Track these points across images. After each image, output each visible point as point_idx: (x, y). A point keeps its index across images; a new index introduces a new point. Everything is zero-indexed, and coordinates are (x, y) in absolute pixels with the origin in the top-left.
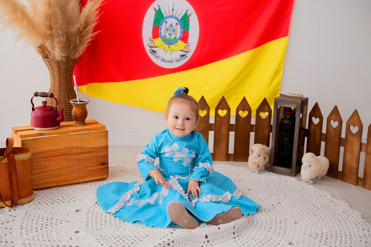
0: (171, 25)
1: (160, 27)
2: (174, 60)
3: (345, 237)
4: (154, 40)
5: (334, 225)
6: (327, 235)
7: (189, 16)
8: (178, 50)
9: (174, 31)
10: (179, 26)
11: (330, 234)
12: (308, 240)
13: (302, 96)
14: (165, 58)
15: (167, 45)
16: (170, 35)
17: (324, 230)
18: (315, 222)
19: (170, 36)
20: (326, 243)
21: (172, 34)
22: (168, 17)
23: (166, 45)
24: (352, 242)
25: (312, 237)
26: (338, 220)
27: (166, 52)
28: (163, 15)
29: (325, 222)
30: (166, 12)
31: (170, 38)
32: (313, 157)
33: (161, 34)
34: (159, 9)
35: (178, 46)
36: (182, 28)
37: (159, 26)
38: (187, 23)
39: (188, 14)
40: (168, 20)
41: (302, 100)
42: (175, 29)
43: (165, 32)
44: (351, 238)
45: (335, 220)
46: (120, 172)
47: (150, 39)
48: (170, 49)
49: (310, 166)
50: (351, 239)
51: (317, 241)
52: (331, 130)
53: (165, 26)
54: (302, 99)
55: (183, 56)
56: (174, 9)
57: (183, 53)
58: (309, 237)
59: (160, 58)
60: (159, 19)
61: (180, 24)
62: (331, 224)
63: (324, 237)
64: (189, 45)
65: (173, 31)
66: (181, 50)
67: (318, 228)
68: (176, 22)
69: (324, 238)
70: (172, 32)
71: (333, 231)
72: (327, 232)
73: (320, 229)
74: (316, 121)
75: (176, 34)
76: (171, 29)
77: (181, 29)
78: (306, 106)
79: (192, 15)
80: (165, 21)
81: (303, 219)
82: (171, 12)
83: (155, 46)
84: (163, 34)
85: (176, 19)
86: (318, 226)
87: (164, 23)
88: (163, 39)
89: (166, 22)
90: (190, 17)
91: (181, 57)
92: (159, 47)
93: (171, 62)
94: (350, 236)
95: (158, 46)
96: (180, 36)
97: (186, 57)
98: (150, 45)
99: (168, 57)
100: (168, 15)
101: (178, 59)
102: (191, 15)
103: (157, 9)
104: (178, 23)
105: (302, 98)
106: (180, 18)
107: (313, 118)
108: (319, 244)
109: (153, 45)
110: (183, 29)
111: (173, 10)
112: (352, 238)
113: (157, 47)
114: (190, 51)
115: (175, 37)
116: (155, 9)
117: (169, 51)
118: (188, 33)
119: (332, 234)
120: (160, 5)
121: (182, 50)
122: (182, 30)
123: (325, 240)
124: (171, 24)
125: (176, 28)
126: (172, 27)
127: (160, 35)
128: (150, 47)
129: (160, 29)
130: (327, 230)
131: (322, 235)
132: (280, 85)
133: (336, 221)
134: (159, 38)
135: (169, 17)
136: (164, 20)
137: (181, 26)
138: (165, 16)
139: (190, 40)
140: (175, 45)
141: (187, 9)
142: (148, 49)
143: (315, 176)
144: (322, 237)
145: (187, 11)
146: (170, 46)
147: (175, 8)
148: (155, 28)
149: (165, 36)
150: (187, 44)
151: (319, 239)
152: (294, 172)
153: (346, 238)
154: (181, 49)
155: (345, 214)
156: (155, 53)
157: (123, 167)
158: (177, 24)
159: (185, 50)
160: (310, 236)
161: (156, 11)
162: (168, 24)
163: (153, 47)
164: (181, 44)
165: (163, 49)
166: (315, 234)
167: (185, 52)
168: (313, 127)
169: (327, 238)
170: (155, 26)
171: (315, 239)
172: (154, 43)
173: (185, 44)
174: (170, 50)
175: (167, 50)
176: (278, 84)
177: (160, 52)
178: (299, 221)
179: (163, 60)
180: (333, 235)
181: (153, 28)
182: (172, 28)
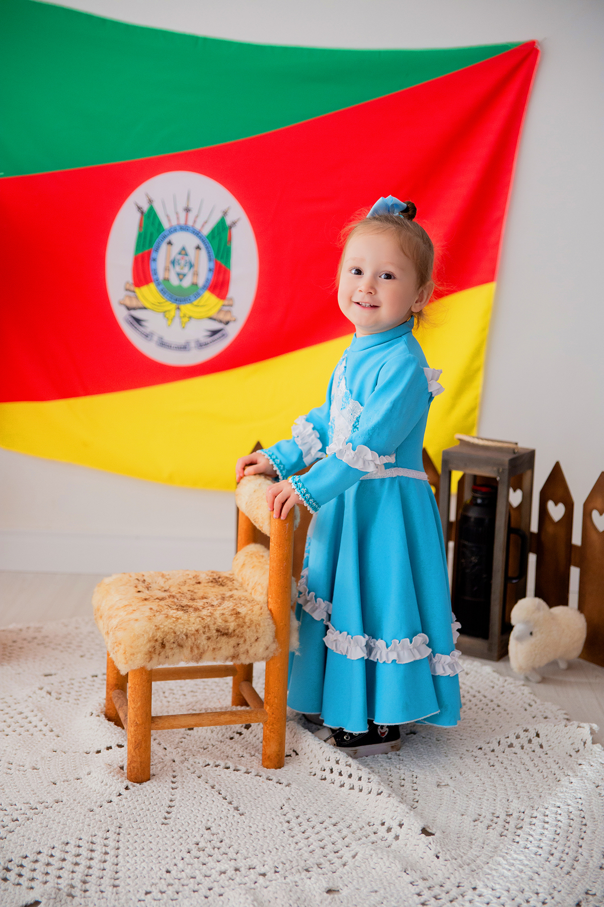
0: (183, 252)
1: (153, 255)
2: (193, 345)
3: (569, 821)
4: (137, 290)
5: (541, 790)
6: (522, 818)
7: (230, 227)
8: (200, 319)
9: (191, 266)
10: (203, 254)
11: (530, 815)
12: (471, 831)
13: (514, 446)
14: (168, 339)
15: (173, 302)
16: (181, 277)
17: (515, 805)
18: (493, 784)
19: (181, 280)
20: (517, 839)
21: (184, 275)
22: (173, 230)
23: (169, 303)
24: (583, 835)
25: (479, 824)
26: (551, 777)
27: (169, 323)
28: (160, 224)
29: (516, 783)
30: (167, 217)
31: (180, 287)
32: (538, 609)
33: (156, 274)
34: (151, 209)
35: (202, 306)
36: (214, 257)
37: (149, 253)
38: (225, 245)
39: (229, 221)
40: (174, 238)
41: (514, 456)
42: (193, 261)
43: (167, 269)
44: (584, 823)
45: (543, 776)
46: (29, 642)
47: (128, 287)
48: (182, 315)
49: (531, 634)
50: (584, 827)
51: (493, 834)
52: (594, 537)
53: (168, 253)
54: (514, 453)
55: (214, 332)
56: (191, 206)
57: (216, 326)
58: (473, 823)
59: (155, 338)
60: (152, 235)
61: (207, 248)
62: (533, 788)
63: (513, 821)
64: (230, 303)
65: (188, 265)
66: (211, 318)
67: (499, 799)
68: (196, 241)
69: (513, 826)
70: (186, 270)
71: (536, 807)
72: (523, 810)
73: (504, 801)
74: (556, 511)
75: (196, 274)
76: (183, 262)
77: (210, 260)
78: (529, 473)
79: (238, 225)
80: (167, 240)
81: (458, 775)
82: (182, 215)
83: (140, 306)
84: (161, 275)
85: (197, 233)
86: (499, 794)
87: (164, 247)
88: (161, 287)
89: (170, 243)
90: (234, 231)
91: (211, 336)
92: (153, 310)
93: (184, 348)
94: (581, 819)
95: (147, 305)
96: (208, 279)
97: (223, 335)
98: (128, 303)
99: (175, 335)
100: (174, 223)
101: (203, 340)
102: (234, 223)
103: (146, 207)
104: (202, 246)
105: (516, 451)
106: (206, 231)
107: (550, 504)
108: (496, 841)
109: (134, 303)
110: (216, 263)
111: (187, 210)
112: (586, 825)
113: (145, 308)
114: (235, 320)
115: (195, 281)
116: (139, 208)
117: (177, 320)
118: (229, 272)
119: (534, 815)
120: (153, 197)
121: (215, 317)
122: (212, 265)
123: (516, 830)
124: (184, 249)
125: (197, 257)
126: (186, 254)
127: (154, 277)
128: (129, 309)
129: (155, 260)
130: (522, 805)
131: (509, 819)
132: (476, 413)
133: (546, 779)
134: (152, 286)
135: (178, 228)
136: (165, 237)
137: (209, 252)
138: (166, 225)
139: (234, 290)
140: (195, 303)
141: (224, 208)
142: (121, 315)
143: (545, 661)
144: (508, 823)
145: (225, 213)
146: (183, 307)
147: (194, 206)
148: (140, 259)
149: (167, 280)
150: (226, 302)
151: (499, 829)
152: (496, 648)
153: (571, 824)
154: (213, 313)
155: (572, 758)
156: (140, 325)
157: (38, 630)
158: (198, 248)
159: (221, 316)
160: (475, 821)
161: (142, 213)
162: (176, 249)
163: (134, 309)
164: (210, 301)
165: (161, 316)
166: (489, 817)
167: (220, 321)
168: (550, 529)
169: (519, 826)
170: (140, 253)
171: (488, 827)
172: (136, 297)
173: (221, 303)
174: (180, 318)
175: (173, 319)
176: (472, 410)
177: (153, 322)
178: (450, 782)
179: (163, 344)
180: (536, 817)
181: (136, 260)
182: (186, 258)
